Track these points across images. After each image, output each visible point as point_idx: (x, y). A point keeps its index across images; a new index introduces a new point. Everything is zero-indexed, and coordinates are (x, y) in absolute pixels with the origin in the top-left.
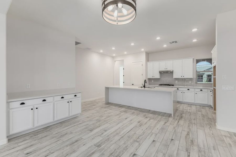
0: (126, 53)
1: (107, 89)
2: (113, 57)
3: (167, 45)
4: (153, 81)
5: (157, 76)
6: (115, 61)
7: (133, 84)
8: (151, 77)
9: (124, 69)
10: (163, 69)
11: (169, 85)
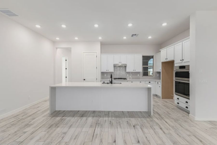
0: (76, 38)
1: (53, 89)
2: (54, 42)
3: (127, 37)
4: (105, 75)
5: (111, 70)
6: (57, 48)
7: (84, 80)
8: (105, 71)
9: (66, 60)
10: (117, 62)
11: (121, 79)
